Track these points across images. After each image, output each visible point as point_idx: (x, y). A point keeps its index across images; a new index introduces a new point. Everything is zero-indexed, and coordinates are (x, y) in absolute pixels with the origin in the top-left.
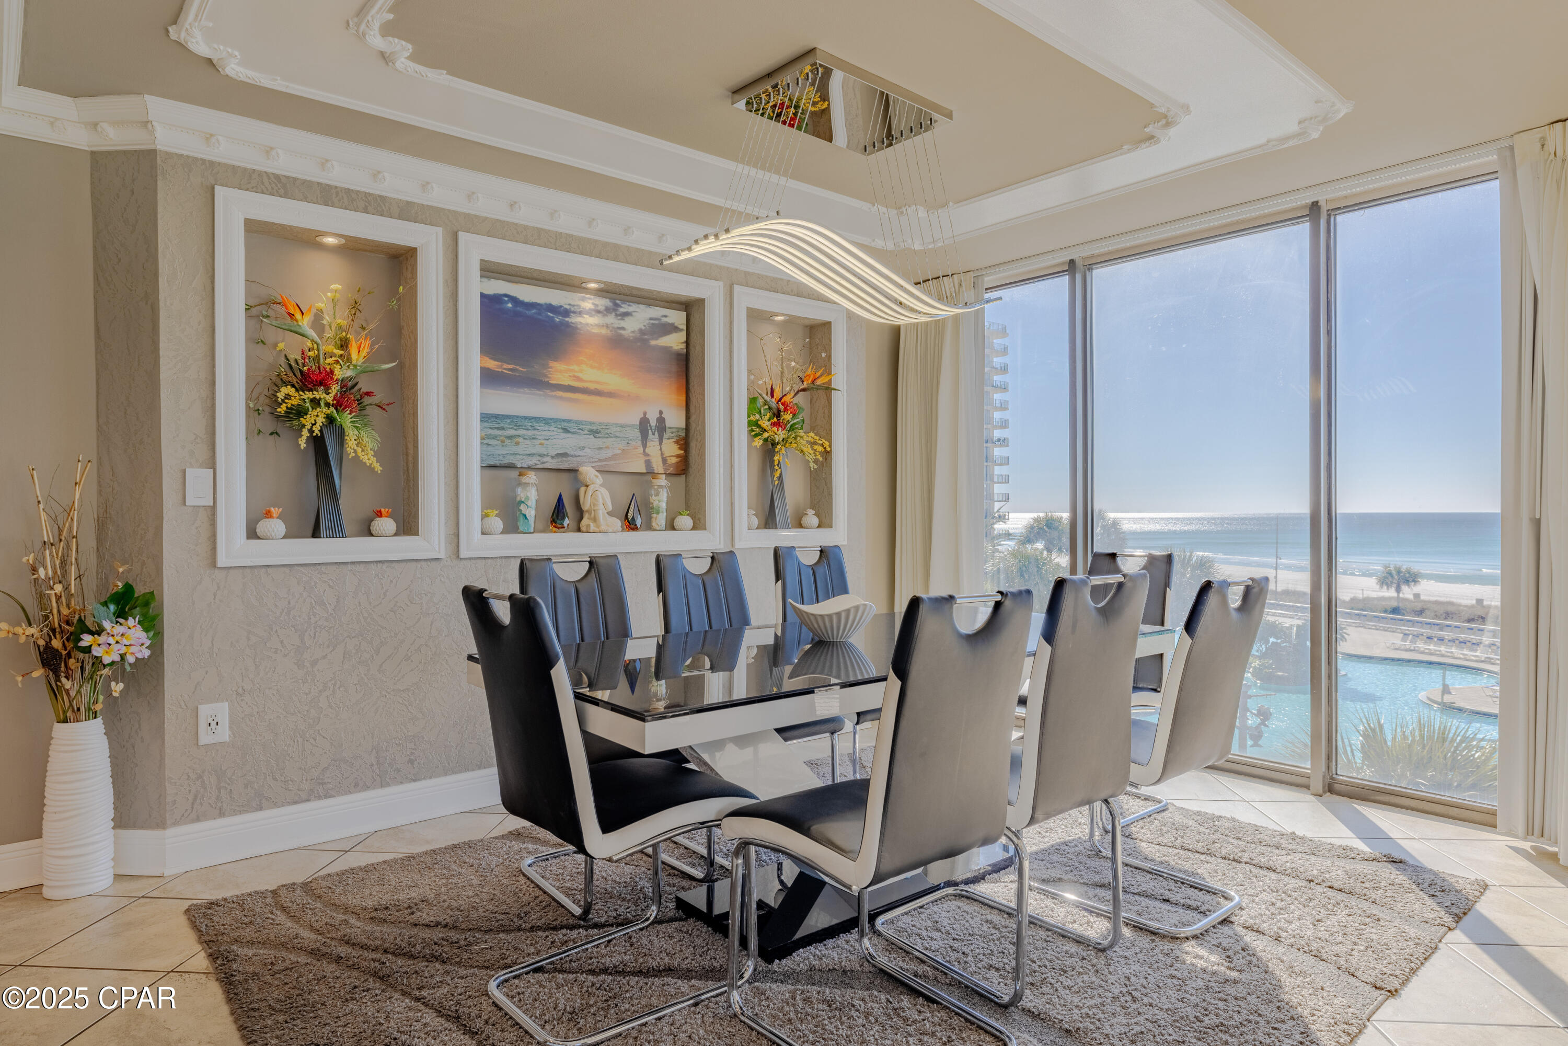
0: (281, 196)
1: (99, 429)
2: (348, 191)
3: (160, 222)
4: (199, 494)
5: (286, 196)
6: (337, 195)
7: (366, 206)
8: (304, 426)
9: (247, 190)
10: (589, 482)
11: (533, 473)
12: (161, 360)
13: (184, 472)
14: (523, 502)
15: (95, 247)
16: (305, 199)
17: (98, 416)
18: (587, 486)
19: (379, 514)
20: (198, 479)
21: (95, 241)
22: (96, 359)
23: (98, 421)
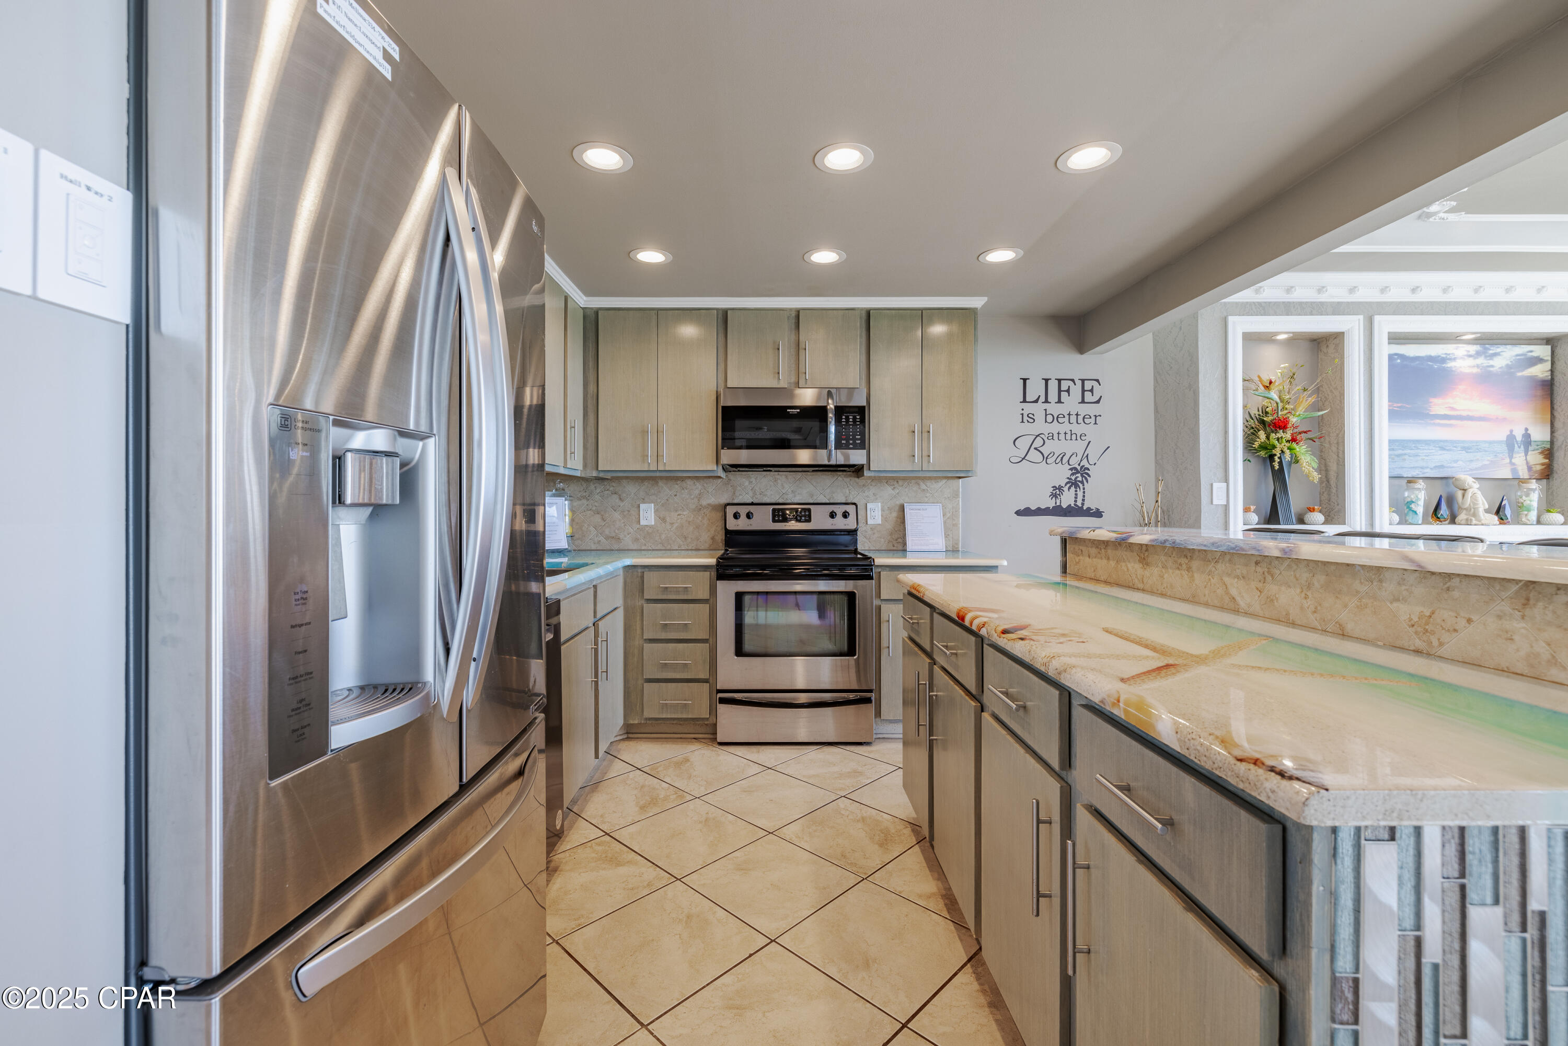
0: (1262, 315)
1: (1157, 462)
2: (1301, 303)
3: (1200, 343)
4: (1219, 500)
5: (1265, 314)
6: (1294, 307)
7: (1312, 311)
8: (1275, 455)
9: (1243, 315)
10: (1466, 487)
11: (1421, 481)
12: (1200, 421)
13: (1212, 485)
14: (1413, 502)
15: (1155, 363)
16: (1276, 314)
17: (1156, 455)
18: (1465, 490)
19: (1311, 510)
20: (1219, 487)
21: (1154, 358)
22: (1155, 424)
23: (1156, 458)
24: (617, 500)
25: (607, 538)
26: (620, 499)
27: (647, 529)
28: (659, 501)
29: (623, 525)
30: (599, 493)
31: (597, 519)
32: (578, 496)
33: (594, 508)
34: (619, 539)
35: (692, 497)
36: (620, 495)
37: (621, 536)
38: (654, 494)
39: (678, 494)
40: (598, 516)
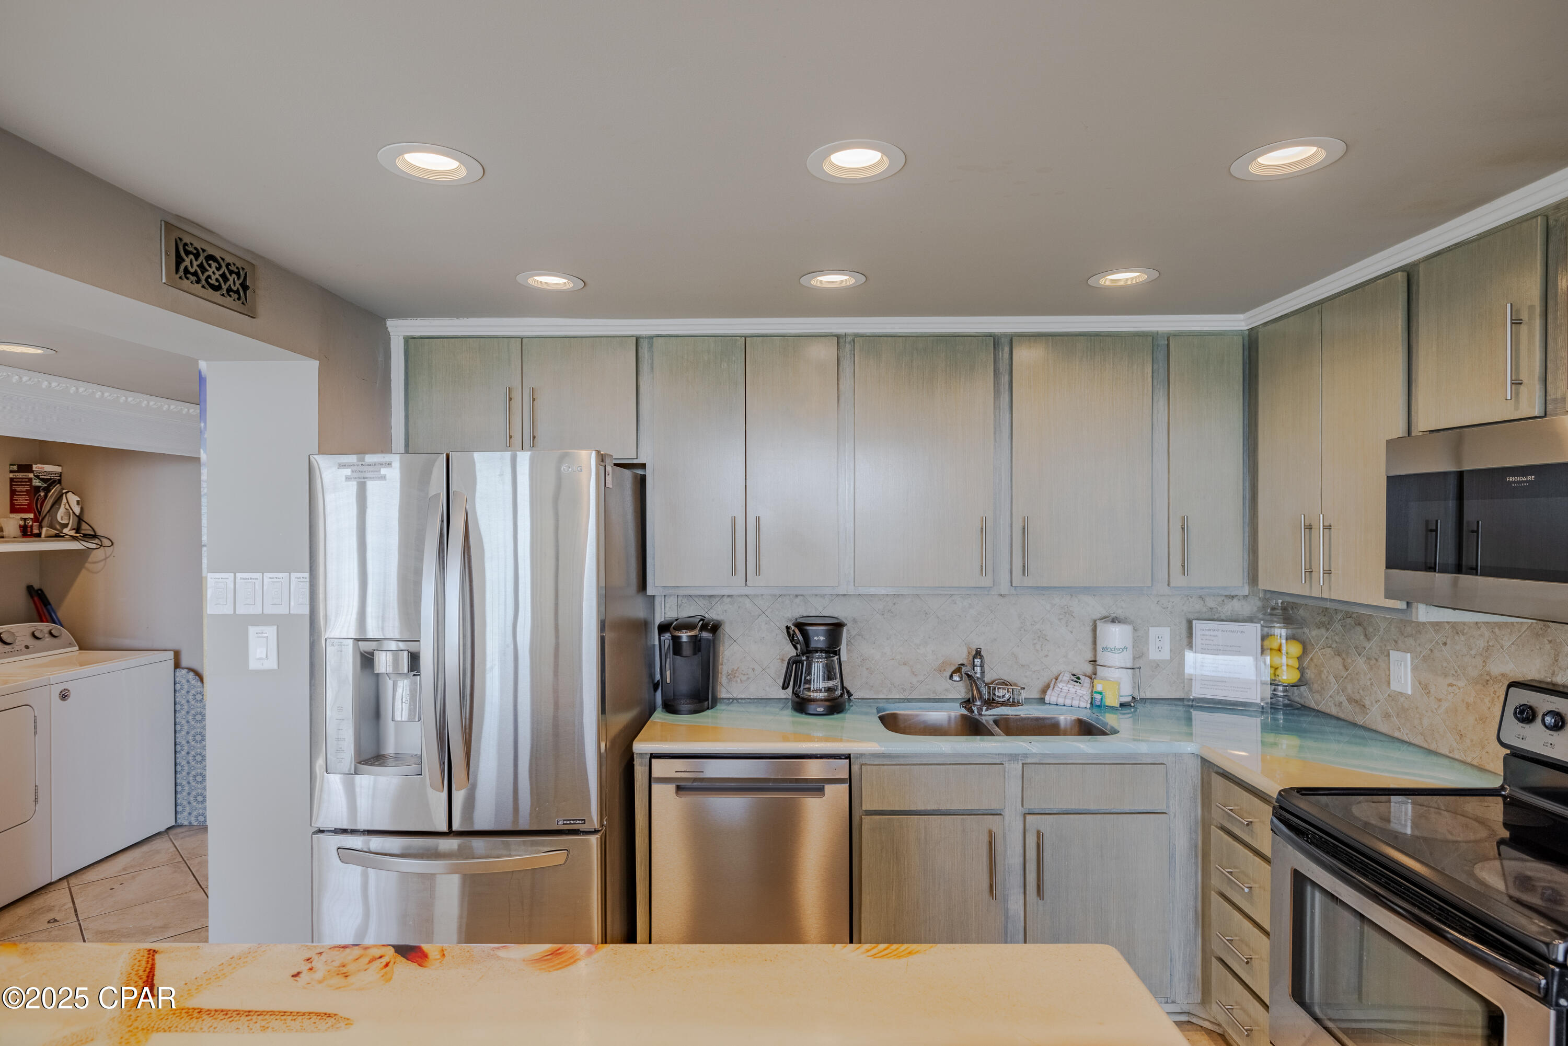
24: (1362, 637)
25: (1351, 700)
26: (1366, 636)
27: (1402, 699)
28: (1419, 649)
29: (1369, 683)
30: (1340, 620)
31: (1337, 662)
32: (1317, 621)
33: (1334, 645)
34: (1364, 706)
35: (1473, 652)
36: (1365, 629)
37: (1367, 703)
38: (1411, 636)
39: (1448, 642)
40: (1338, 659)
